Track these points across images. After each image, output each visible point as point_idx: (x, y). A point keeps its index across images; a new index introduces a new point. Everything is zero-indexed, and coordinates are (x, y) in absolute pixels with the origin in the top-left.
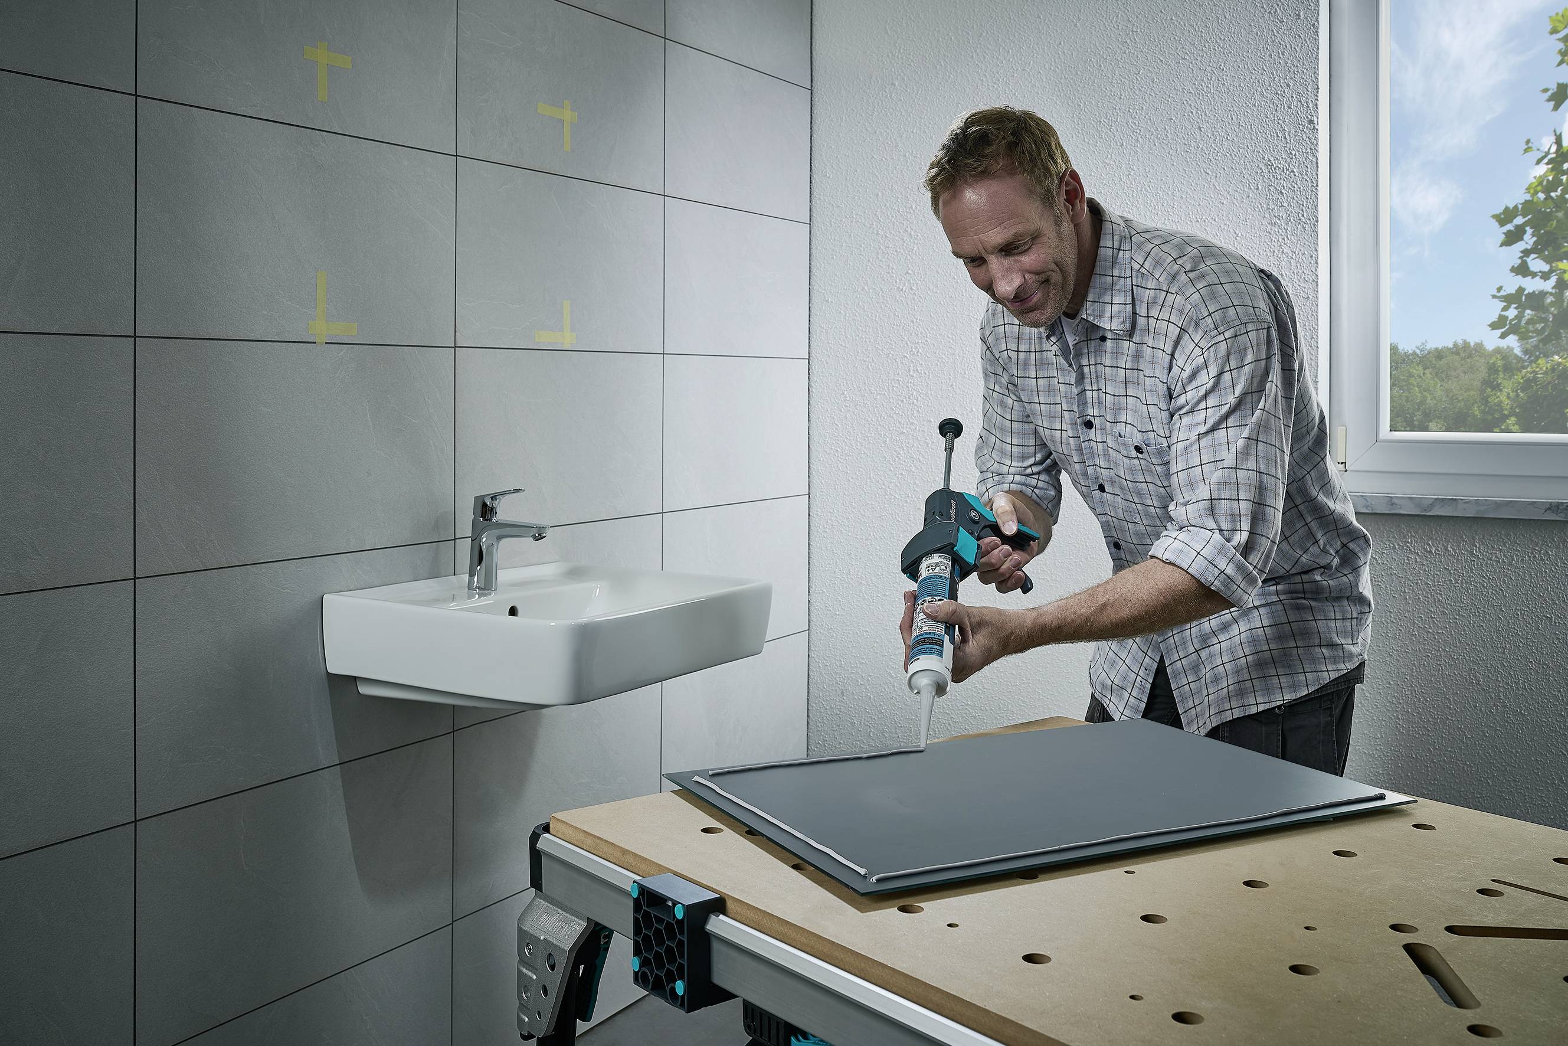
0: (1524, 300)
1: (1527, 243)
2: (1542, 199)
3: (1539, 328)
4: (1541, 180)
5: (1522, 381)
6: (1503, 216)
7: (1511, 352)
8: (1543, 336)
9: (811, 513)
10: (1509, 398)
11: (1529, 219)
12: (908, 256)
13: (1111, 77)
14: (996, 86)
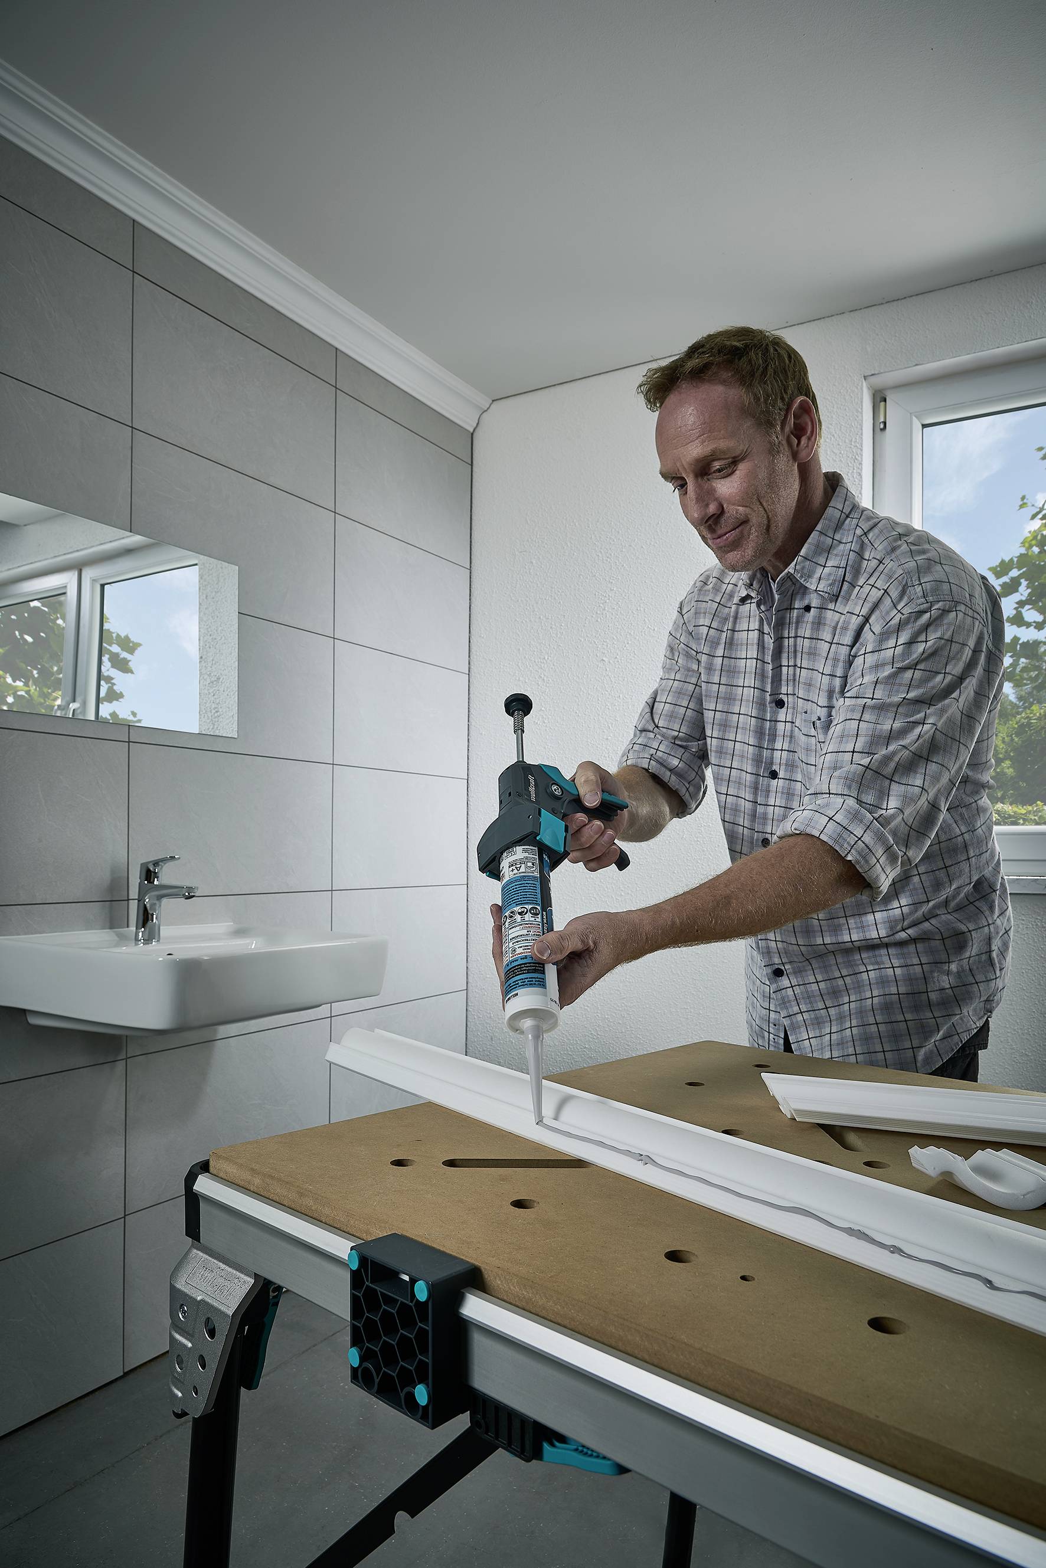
0: (1018, 649)
1: (1022, 595)
2: (1036, 553)
3: (1034, 676)
4: (1035, 534)
5: (1016, 726)
6: (999, 569)
7: (1006, 699)
8: (1037, 683)
9: (469, 899)
10: (1004, 742)
11: (1024, 572)
12: (542, 697)
13: (697, 548)
14: (609, 560)
